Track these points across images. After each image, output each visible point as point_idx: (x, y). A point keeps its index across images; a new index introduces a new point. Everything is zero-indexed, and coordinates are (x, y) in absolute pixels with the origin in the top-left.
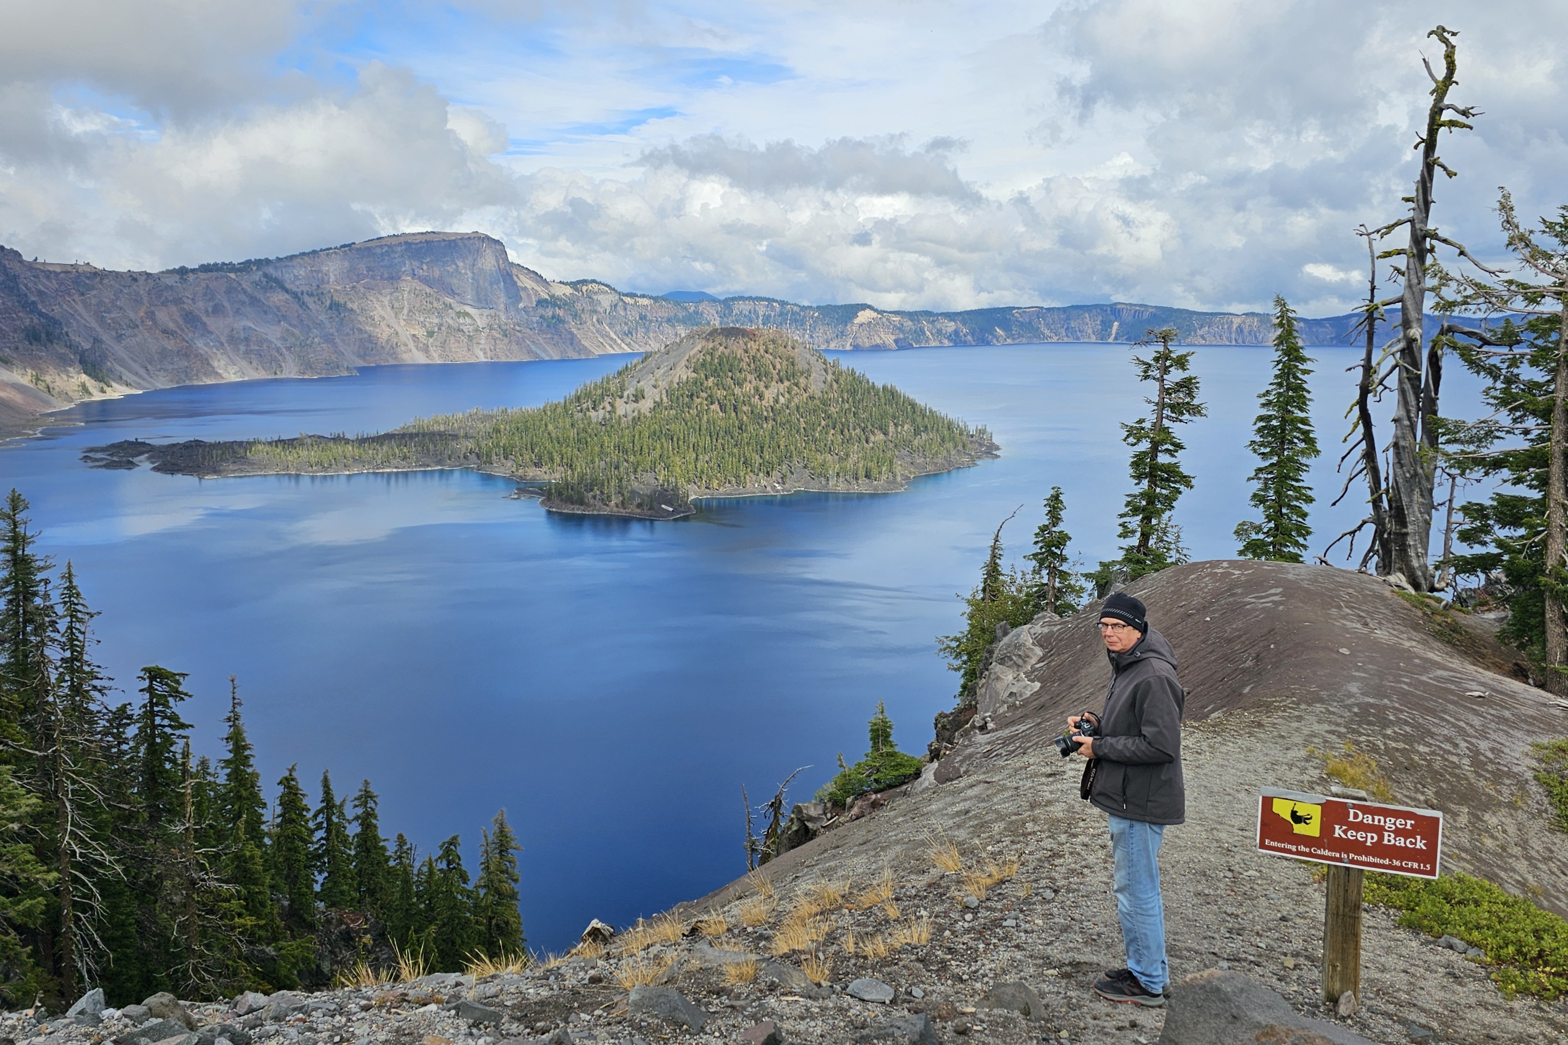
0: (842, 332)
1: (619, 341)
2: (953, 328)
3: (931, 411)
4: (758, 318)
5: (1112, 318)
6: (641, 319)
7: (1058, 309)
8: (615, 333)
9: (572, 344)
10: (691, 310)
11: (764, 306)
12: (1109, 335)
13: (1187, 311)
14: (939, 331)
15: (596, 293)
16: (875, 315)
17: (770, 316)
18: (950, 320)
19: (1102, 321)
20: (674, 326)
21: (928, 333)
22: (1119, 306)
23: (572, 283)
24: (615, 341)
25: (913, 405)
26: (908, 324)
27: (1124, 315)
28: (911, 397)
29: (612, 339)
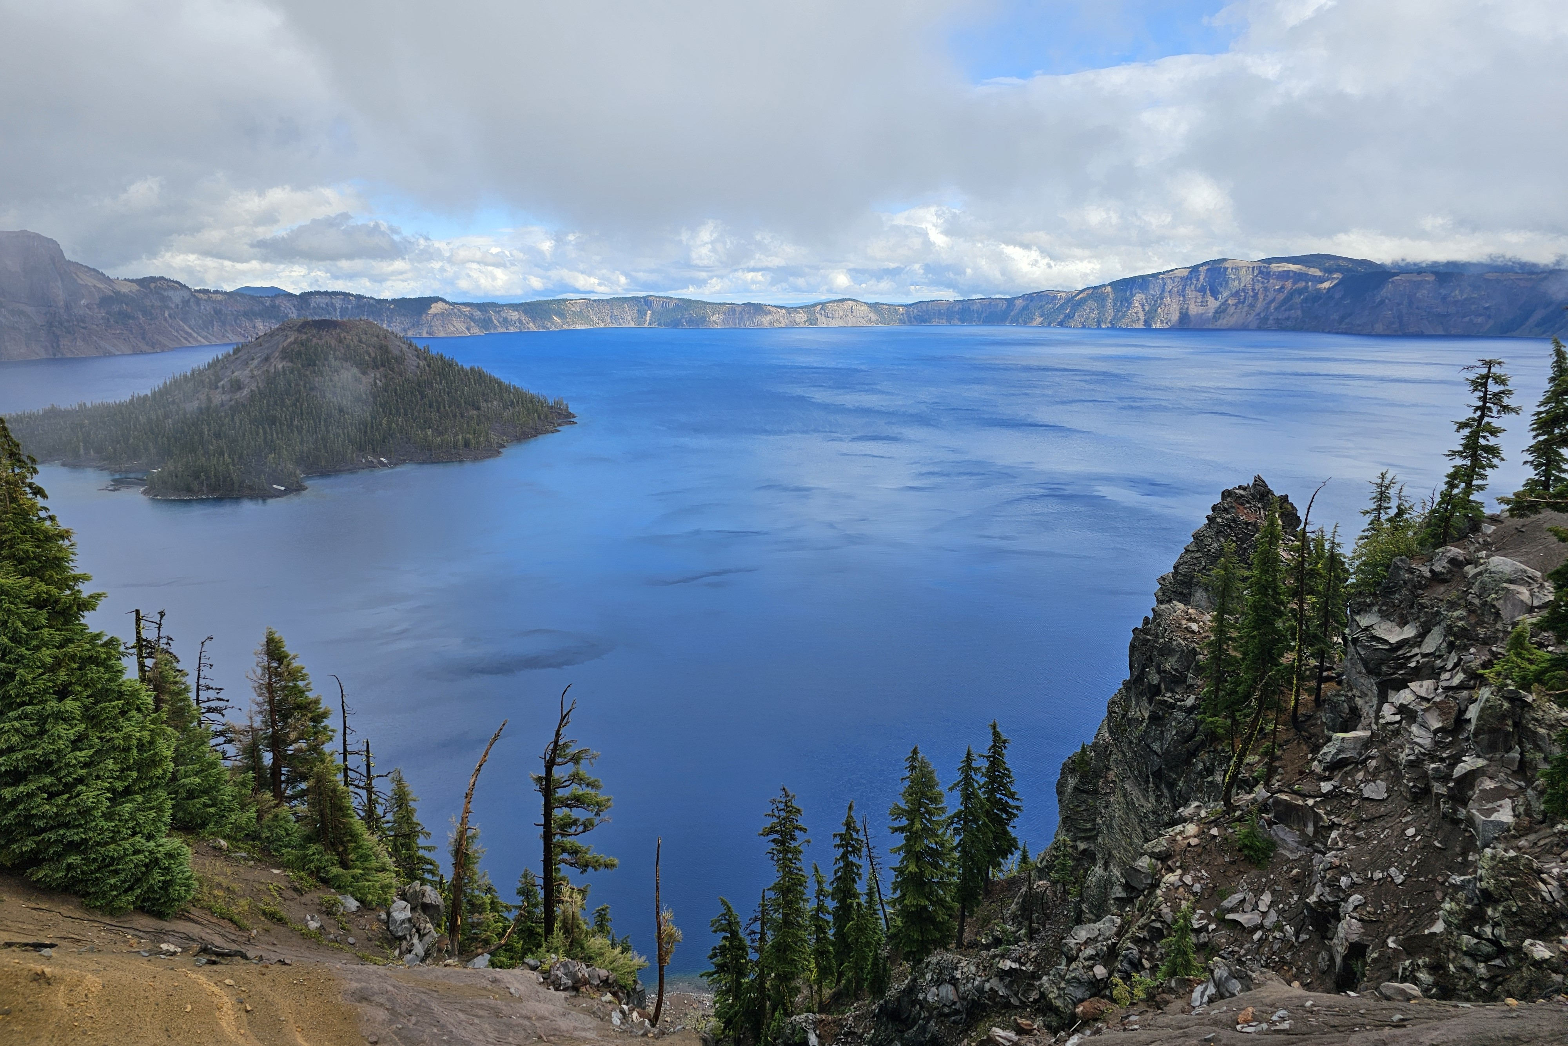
0: (418, 322)
1: (195, 335)
2: (518, 317)
3: (514, 388)
4: (335, 310)
5: (646, 308)
6: (216, 313)
7: (603, 300)
8: (190, 327)
9: (144, 338)
10: (268, 304)
11: (341, 299)
12: (644, 322)
13: (702, 302)
14: (505, 320)
15: (165, 290)
16: (447, 306)
17: (347, 308)
18: (514, 311)
19: (638, 311)
20: (251, 320)
21: (495, 321)
22: (650, 299)
23: (137, 280)
24: (190, 335)
25: (500, 384)
26: (477, 314)
27: (655, 305)
28: (496, 376)
29: (187, 333)
